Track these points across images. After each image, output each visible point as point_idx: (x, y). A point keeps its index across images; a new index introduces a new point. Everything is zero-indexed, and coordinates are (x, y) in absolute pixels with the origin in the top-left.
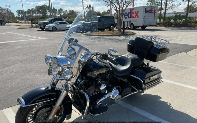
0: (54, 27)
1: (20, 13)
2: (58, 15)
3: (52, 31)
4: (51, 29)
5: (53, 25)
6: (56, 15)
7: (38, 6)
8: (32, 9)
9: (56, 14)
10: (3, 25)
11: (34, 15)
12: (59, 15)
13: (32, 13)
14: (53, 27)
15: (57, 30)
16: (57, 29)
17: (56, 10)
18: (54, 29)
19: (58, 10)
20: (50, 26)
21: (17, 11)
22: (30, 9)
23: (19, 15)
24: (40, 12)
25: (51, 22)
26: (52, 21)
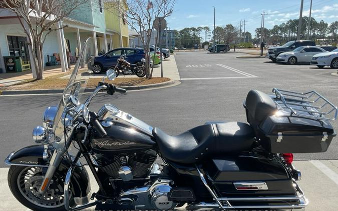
0: (293, 57)
1: (260, 32)
2: (328, 33)
3: (288, 63)
4: (286, 61)
5: (292, 53)
6: (324, 35)
7: (292, 20)
8: (281, 25)
9: (325, 32)
10: (225, 53)
11: (283, 35)
12: (331, 34)
13: (280, 32)
14: (290, 58)
15: (297, 63)
16: (298, 61)
17: (327, 25)
18: (293, 61)
19: (329, 25)
20: (285, 56)
21: (257, 29)
22: (279, 26)
23: (258, 37)
24: (293, 30)
25: (291, 48)
26: (294, 46)
